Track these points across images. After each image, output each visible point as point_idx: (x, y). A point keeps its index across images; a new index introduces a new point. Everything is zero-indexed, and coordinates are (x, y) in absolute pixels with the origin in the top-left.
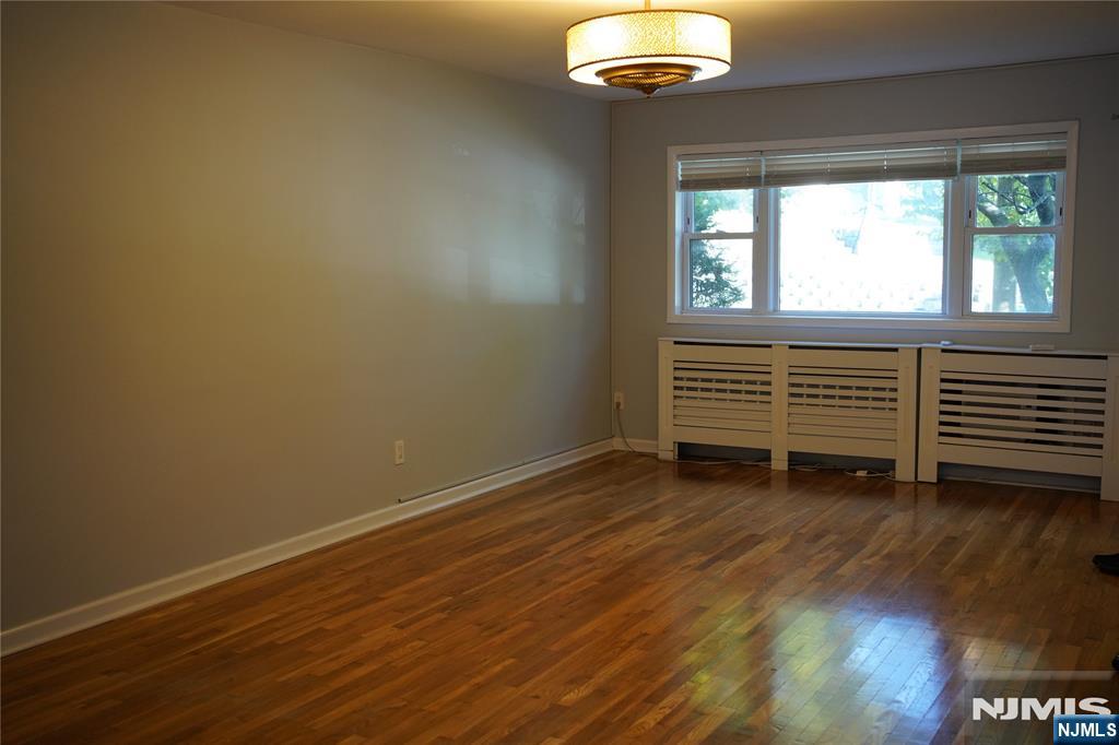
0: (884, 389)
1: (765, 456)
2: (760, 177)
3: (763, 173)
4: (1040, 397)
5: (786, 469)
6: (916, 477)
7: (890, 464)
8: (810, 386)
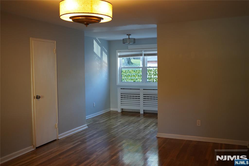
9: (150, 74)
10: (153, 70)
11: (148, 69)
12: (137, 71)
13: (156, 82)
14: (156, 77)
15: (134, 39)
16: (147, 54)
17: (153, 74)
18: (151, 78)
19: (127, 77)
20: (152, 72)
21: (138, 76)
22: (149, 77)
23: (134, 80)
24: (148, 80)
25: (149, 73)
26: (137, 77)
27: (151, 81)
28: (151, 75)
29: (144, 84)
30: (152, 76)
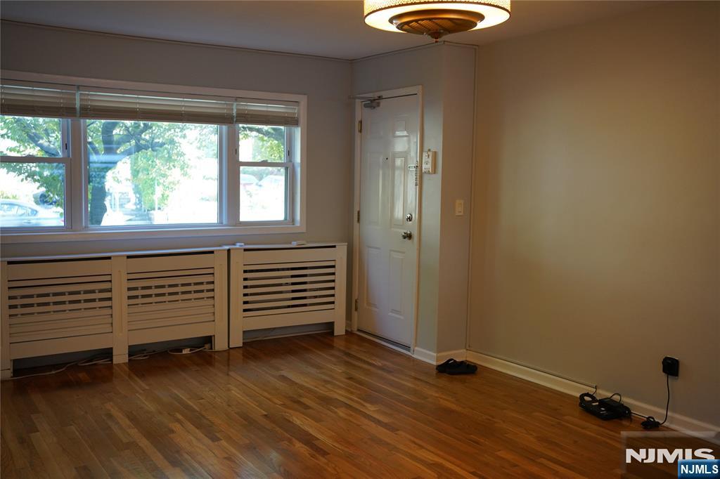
0: (202, 283)
1: (108, 353)
2: (75, 109)
3: (78, 106)
4: (293, 276)
5: (127, 361)
6: (229, 346)
7: (209, 340)
8: (143, 288)
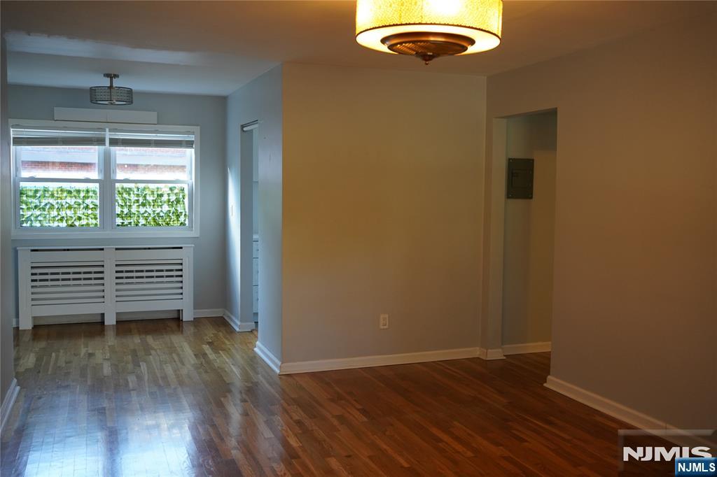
9: (125, 203)
10: (135, 190)
11: (118, 185)
12: (78, 191)
13: (144, 225)
14: (146, 211)
15: (130, 91)
16: (123, 139)
17: (138, 201)
18: (130, 215)
19: (44, 210)
20: (132, 195)
21: (87, 207)
22: (122, 211)
23: (70, 223)
24: (119, 221)
25: (124, 199)
26: (80, 213)
27: (130, 223)
28: (130, 206)
29: (108, 234)
30: (134, 209)
